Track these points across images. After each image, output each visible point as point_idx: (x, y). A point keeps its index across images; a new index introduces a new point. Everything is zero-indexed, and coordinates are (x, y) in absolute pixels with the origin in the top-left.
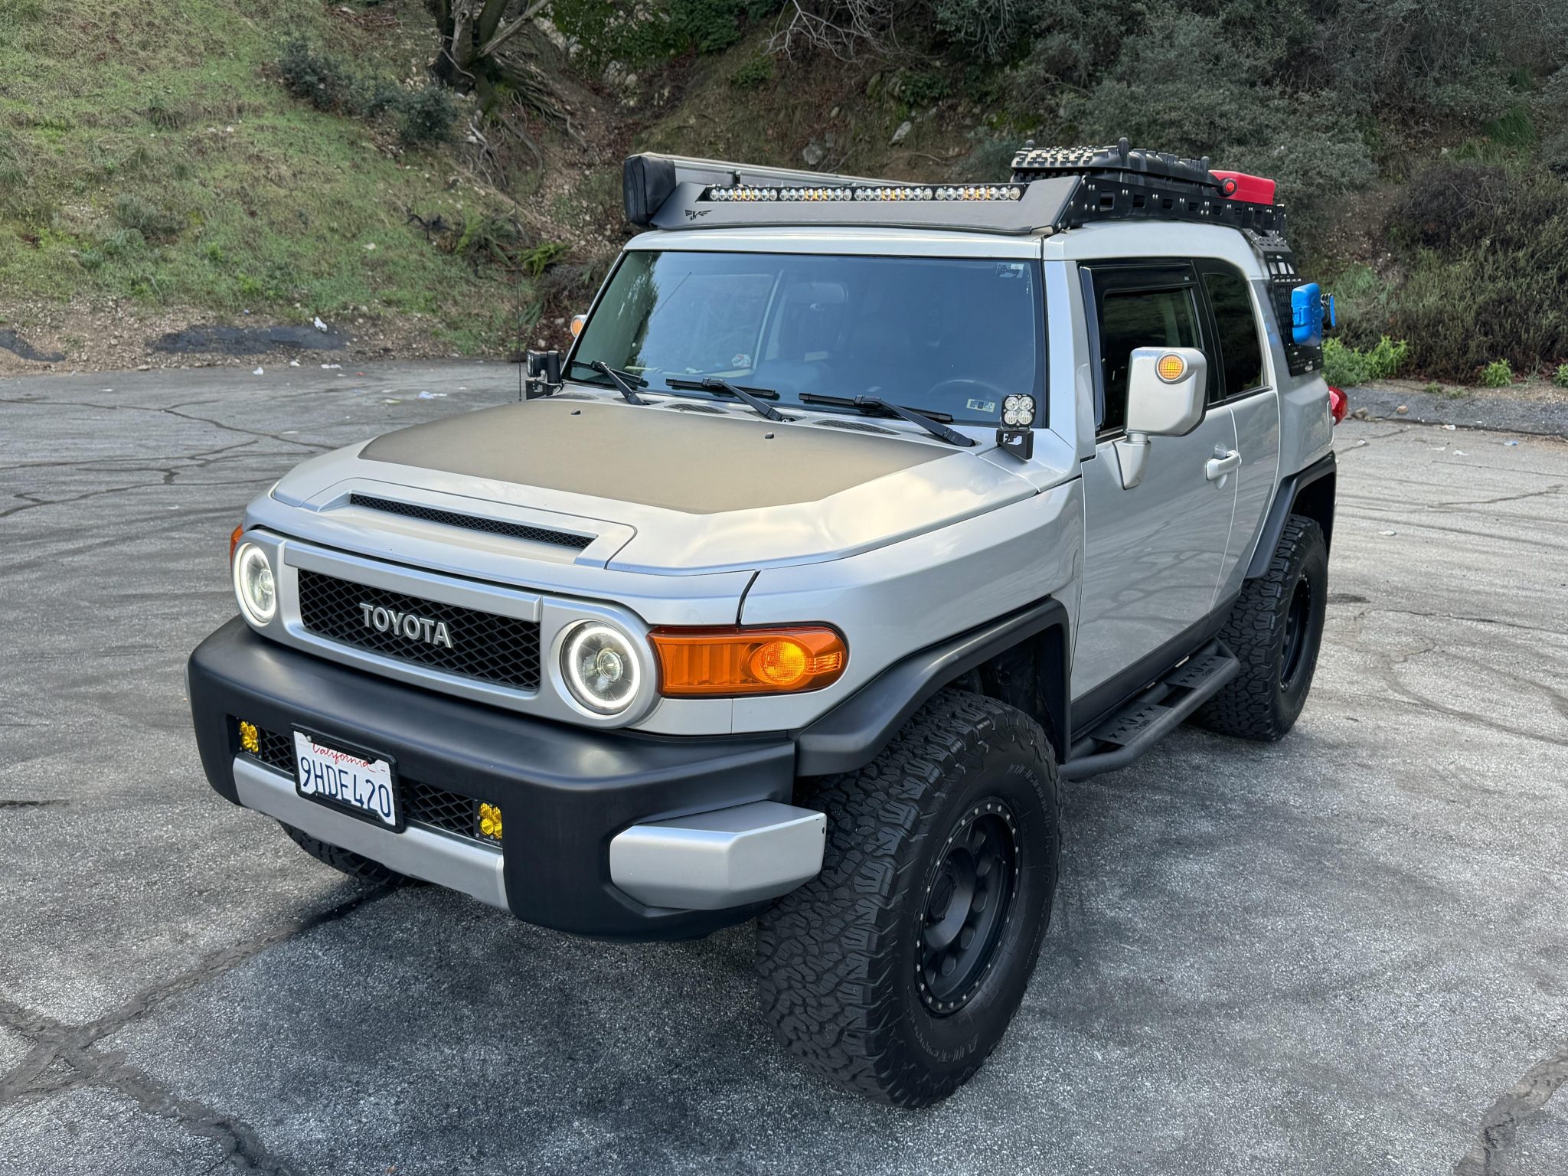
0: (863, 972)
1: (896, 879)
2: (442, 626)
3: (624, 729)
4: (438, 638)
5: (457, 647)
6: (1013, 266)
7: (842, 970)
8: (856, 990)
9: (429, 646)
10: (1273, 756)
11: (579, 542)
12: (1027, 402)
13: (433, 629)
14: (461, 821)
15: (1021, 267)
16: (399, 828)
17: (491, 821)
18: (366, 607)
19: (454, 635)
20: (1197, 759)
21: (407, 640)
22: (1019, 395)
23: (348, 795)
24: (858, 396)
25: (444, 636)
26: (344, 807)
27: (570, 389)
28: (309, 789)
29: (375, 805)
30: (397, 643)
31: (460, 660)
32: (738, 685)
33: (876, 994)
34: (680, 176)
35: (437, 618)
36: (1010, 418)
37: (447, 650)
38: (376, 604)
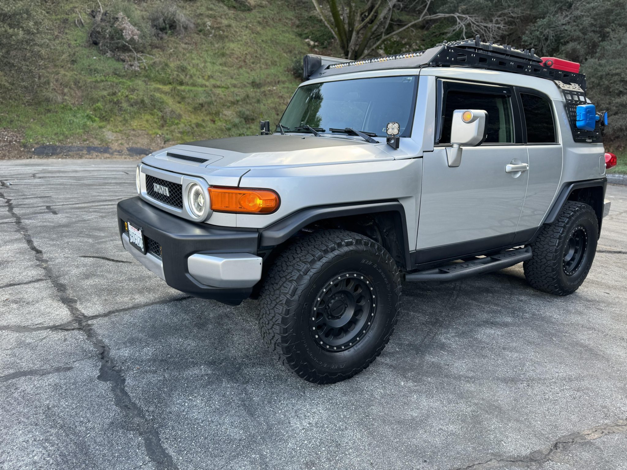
0: (279, 321)
3: (203, 223)
4: (166, 193)
6: (409, 78)
9: (165, 196)
10: (559, 302)
11: (204, 161)
12: (396, 125)
13: (166, 190)
14: (158, 251)
15: (411, 78)
16: (145, 253)
18: (155, 184)
20: (523, 298)
21: (161, 194)
22: (393, 123)
26: (136, 246)
29: (140, 245)
30: (159, 196)
31: (170, 200)
32: (238, 209)
33: (286, 331)
34: (323, 63)
35: (166, 186)
36: (390, 132)
37: (168, 197)
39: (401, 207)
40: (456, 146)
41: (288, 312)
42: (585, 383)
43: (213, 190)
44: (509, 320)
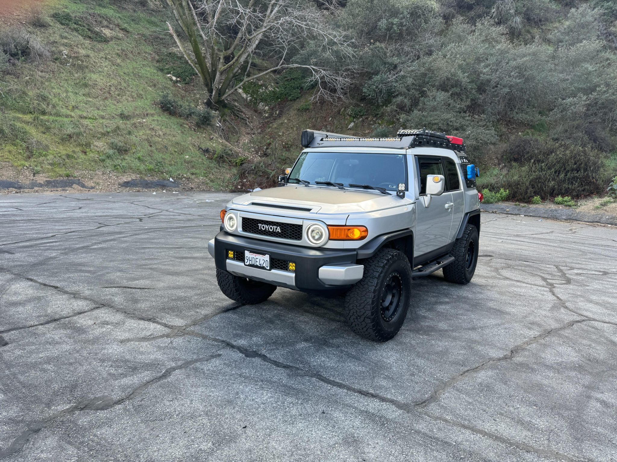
0: (370, 302)
1: (377, 283)
2: (279, 228)
3: (319, 247)
4: (277, 230)
5: (282, 232)
6: (399, 156)
7: (366, 302)
8: (369, 307)
9: (275, 232)
11: (309, 210)
12: (404, 185)
13: (276, 229)
14: (284, 267)
15: (401, 156)
16: (270, 270)
17: (292, 266)
18: (260, 225)
19: (281, 230)
21: (270, 232)
22: (402, 183)
23: (258, 264)
24: (363, 185)
25: (279, 230)
26: (257, 267)
27: (289, 184)
28: (248, 264)
29: (264, 265)
30: (267, 233)
31: (282, 235)
32: (345, 238)
33: (373, 308)
34: (315, 135)
35: (277, 226)
36: (400, 189)
37: (280, 233)
38: (262, 224)
39: (412, 231)
40: (429, 196)
41: (374, 296)
42: (507, 325)
43: (329, 227)
44: (447, 300)
